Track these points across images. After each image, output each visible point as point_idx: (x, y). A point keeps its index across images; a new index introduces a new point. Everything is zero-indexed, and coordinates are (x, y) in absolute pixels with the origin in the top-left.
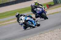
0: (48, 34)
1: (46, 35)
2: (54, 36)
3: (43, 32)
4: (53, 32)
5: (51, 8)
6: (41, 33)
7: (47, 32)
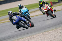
0: (51, 32)
1: (50, 33)
2: (58, 34)
3: (47, 30)
4: (57, 30)
5: (55, 6)
6: (45, 30)
7: (51, 30)
